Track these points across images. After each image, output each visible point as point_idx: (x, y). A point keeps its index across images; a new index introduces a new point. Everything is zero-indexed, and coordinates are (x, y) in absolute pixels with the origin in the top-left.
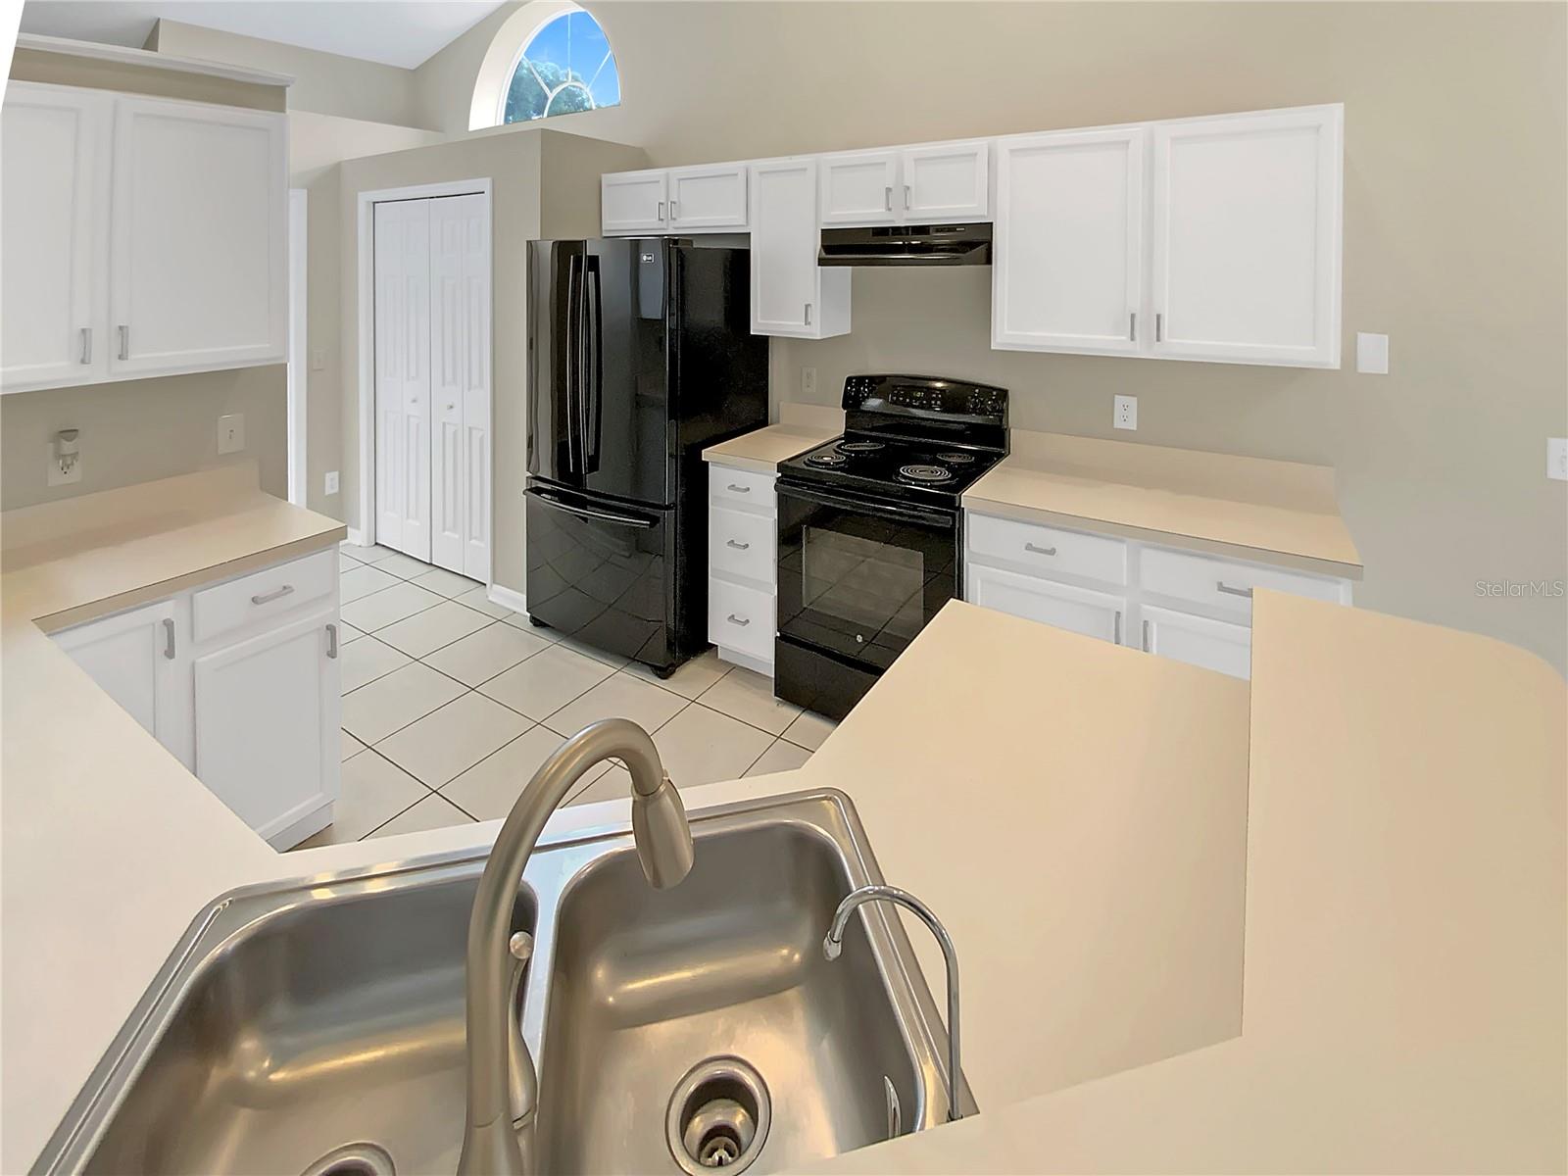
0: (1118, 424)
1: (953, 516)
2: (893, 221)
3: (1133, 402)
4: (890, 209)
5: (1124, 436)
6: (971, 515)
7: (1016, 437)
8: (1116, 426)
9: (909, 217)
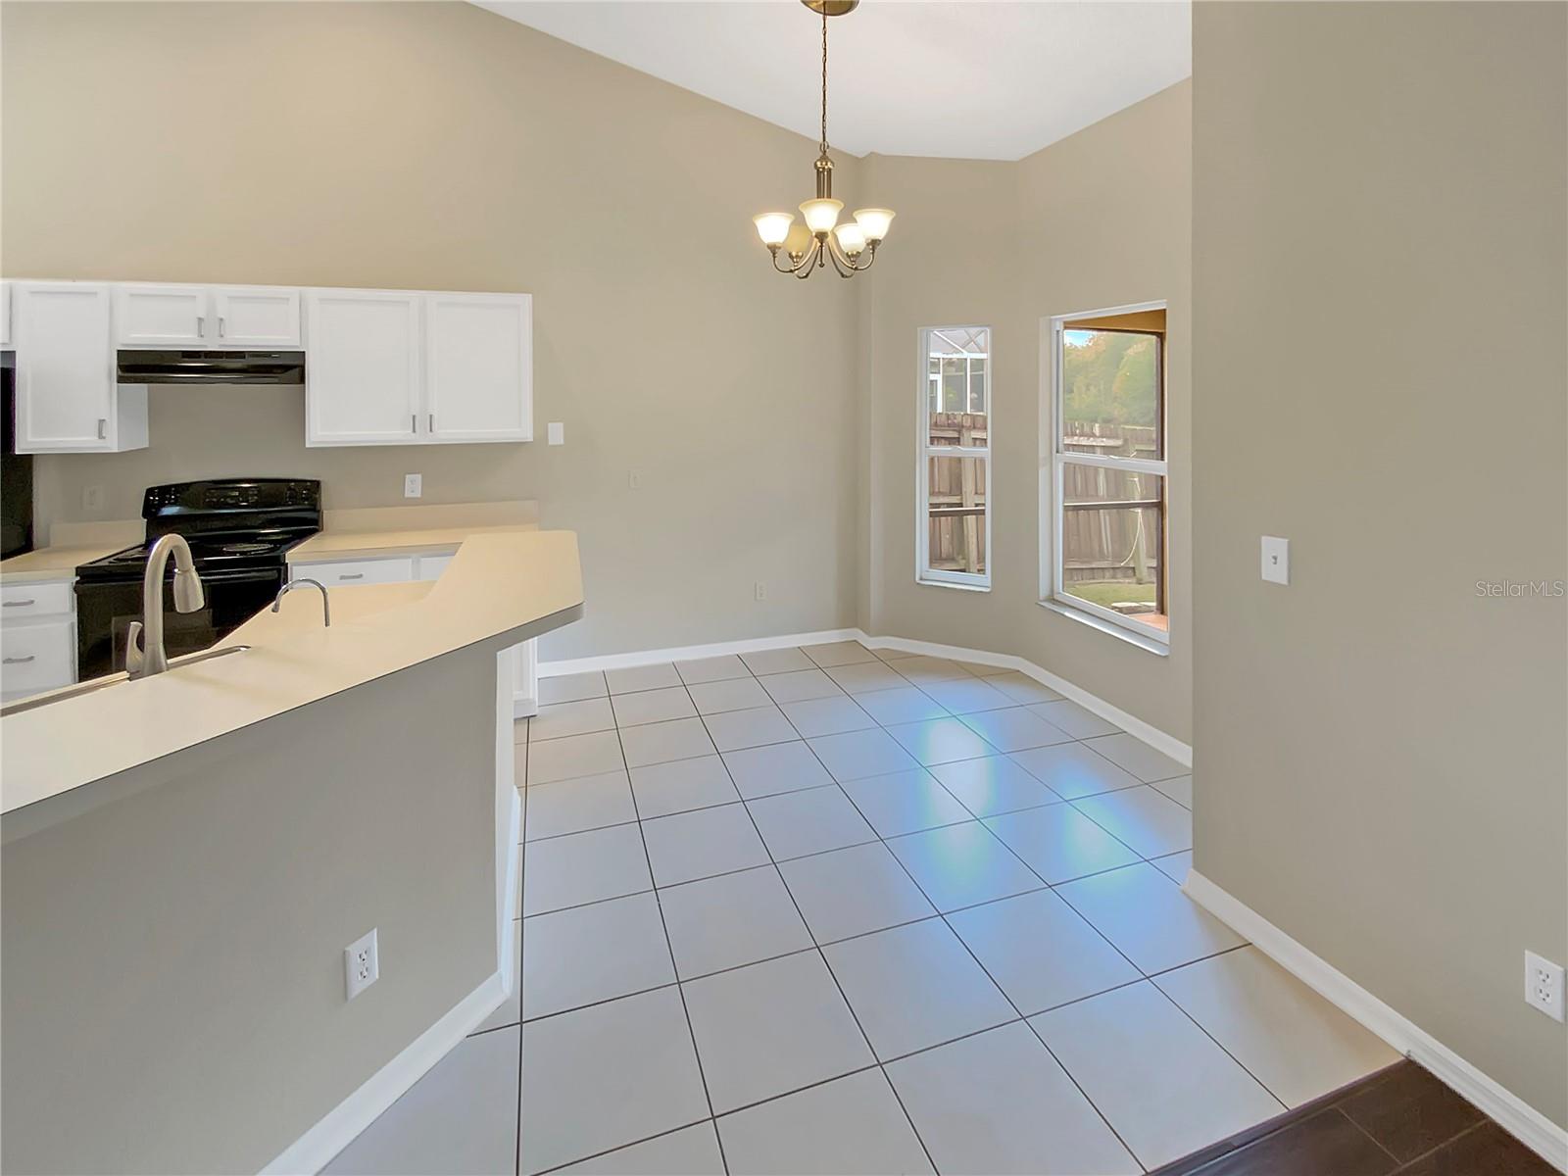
0: (408, 494)
1: (279, 571)
2: (205, 346)
3: (419, 477)
4: (202, 336)
5: (414, 502)
6: (294, 568)
7: (328, 516)
8: (406, 495)
9: (222, 343)
